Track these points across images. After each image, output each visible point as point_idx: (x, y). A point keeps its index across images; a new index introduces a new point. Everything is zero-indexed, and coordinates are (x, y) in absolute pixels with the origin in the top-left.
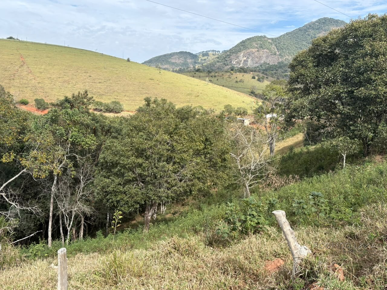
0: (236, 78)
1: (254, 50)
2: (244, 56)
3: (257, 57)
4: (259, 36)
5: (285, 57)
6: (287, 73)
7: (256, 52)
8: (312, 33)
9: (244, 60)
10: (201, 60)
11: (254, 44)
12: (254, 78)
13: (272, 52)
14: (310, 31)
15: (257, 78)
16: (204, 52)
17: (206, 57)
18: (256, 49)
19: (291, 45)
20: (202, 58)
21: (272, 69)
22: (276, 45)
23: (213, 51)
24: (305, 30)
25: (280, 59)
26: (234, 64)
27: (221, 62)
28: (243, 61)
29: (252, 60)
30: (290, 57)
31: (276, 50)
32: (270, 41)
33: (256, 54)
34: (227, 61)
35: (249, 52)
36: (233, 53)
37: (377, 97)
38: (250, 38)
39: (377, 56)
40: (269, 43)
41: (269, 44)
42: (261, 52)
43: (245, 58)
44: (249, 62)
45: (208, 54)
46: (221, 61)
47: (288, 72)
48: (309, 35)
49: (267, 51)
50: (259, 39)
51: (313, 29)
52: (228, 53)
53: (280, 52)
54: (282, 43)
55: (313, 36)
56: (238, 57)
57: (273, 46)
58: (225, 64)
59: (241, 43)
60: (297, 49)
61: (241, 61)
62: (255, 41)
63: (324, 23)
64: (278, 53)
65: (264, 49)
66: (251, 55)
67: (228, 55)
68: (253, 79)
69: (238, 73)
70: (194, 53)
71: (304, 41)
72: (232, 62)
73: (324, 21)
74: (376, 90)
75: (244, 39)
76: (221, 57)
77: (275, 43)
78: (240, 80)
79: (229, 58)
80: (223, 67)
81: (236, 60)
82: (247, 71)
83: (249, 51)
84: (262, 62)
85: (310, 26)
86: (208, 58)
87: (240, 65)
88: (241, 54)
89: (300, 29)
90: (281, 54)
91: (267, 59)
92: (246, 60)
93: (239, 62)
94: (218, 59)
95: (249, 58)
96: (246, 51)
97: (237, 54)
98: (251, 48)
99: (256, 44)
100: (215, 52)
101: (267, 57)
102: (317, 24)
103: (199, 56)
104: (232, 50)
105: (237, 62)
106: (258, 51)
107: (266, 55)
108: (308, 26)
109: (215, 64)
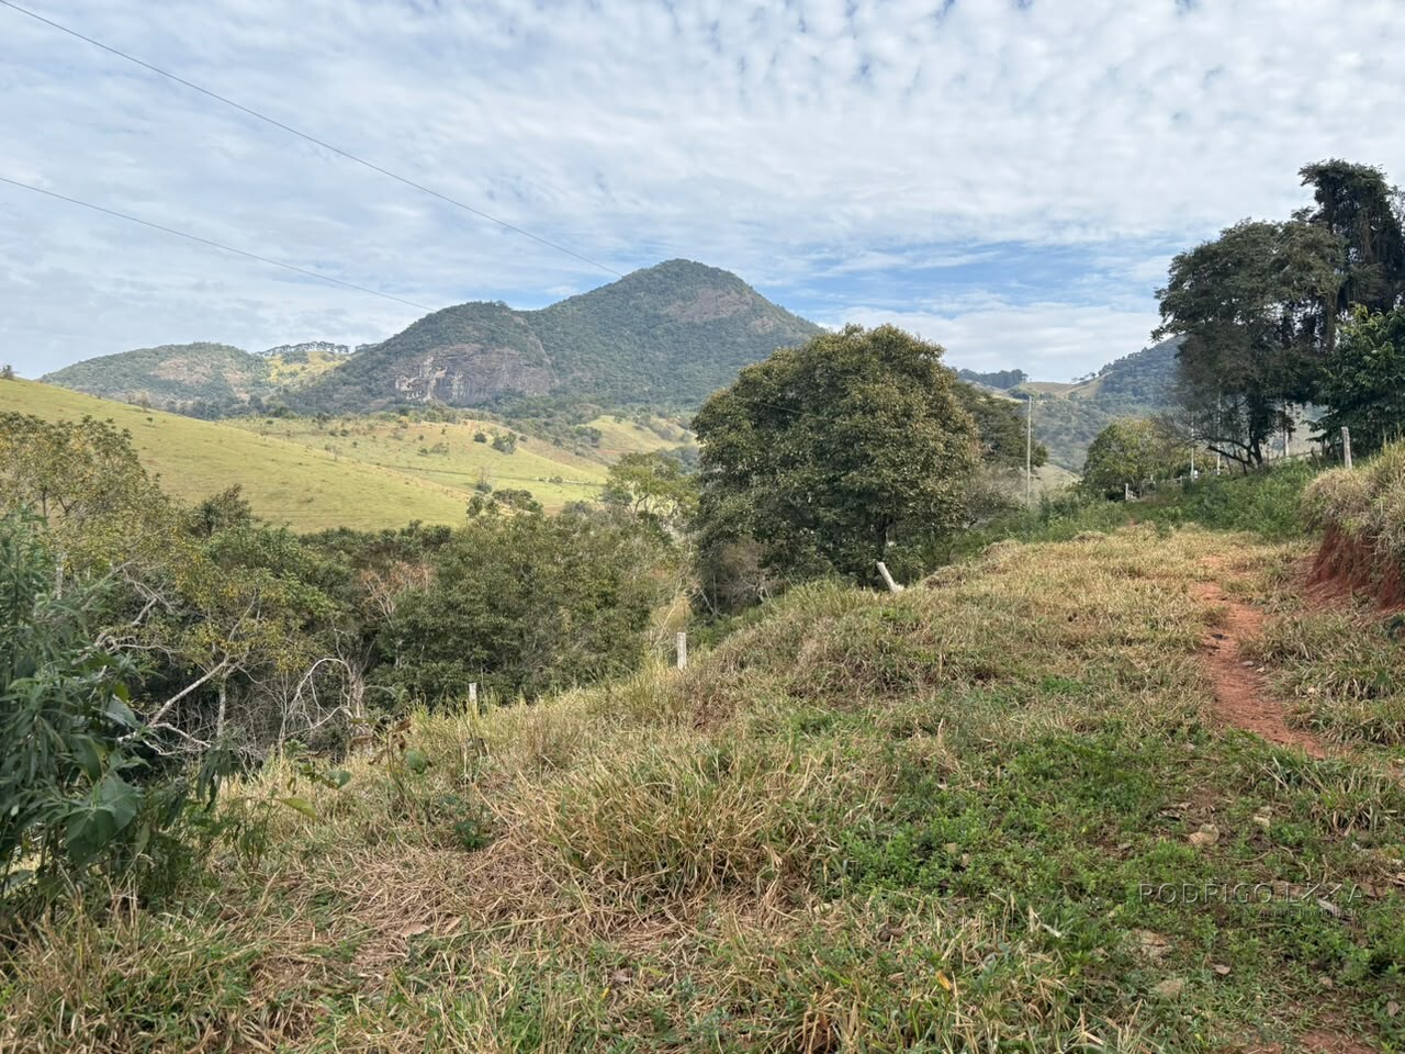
0: (421, 438)
1: (469, 348)
2: (434, 367)
3: (481, 372)
4: (484, 301)
5: (572, 372)
6: (583, 426)
7: (476, 353)
8: (648, 303)
9: (438, 380)
10: (281, 374)
11: (469, 328)
12: (480, 439)
13: (528, 357)
14: (640, 297)
15: (490, 438)
16: (288, 346)
17: (296, 366)
18: (478, 346)
19: (587, 335)
20: (282, 368)
21: (534, 411)
22: (539, 335)
23: (323, 345)
24: (624, 292)
25: (557, 381)
26: (405, 393)
27: (356, 384)
28: (433, 382)
29: (465, 380)
30: (589, 375)
31: (543, 351)
32: (519, 320)
33: (477, 360)
34: (377, 380)
35: (454, 353)
36: (397, 354)
37: (882, 488)
38: (453, 309)
39: (873, 412)
40: (517, 326)
41: (518, 330)
42: (494, 356)
43: (440, 374)
44: (455, 387)
45: (304, 354)
46: (355, 380)
47: (585, 423)
48: (637, 308)
49: (513, 352)
50: (485, 314)
51: (649, 291)
52: (380, 355)
53: (553, 358)
54: (559, 329)
55: (651, 312)
56: (414, 370)
57: (531, 339)
58: (370, 391)
59: (422, 322)
60: (609, 350)
61: (428, 382)
62: (471, 319)
63: (677, 275)
64: (547, 360)
65: (504, 345)
66: (460, 364)
67: (380, 362)
68: (480, 444)
69: (424, 423)
70: (251, 350)
71: (626, 326)
72: (397, 386)
73: (677, 269)
74: (879, 476)
75: (436, 309)
76: (355, 368)
77: (536, 327)
78: (436, 446)
79: (384, 370)
80: (363, 401)
81: (409, 377)
82: (454, 418)
83: (450, 349)
84: (500, 386)
85: (640, 282)
86: (303, 369)
87: (424, 394)
88: (425, 360)
89: (610, 290)
90: (557, 364)
91: (514, 377)
92: (444, 379)
93: (419, 387)
94: (344, 374)
95: (453, 374)
96: (444, 349)
97: (414, 359)
98: (459, 340)
99: (476, 329)
100: (329, 350)
101: (515, 372)
102: (657, 275)
103: (271, 362)
104: (395, 345)
105: (412, 385)
106: (483, 351)
107: (511, 366)
108: (633, 282)
109: (336, 390)
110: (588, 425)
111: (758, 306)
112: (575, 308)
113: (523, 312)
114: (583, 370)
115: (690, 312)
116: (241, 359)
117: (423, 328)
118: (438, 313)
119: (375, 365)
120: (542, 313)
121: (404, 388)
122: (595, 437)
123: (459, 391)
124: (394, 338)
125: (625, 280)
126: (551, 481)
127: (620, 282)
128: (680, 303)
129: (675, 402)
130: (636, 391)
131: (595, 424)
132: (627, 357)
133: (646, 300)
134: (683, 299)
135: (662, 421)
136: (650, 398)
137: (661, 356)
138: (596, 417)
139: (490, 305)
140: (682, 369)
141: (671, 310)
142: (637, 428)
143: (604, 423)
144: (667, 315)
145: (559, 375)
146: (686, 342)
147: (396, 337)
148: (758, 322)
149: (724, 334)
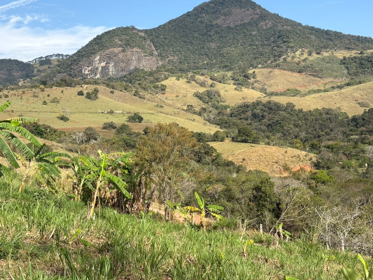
0: (48, 96)
1: (116, 50)
2: (100, 61)
3: (123, 61)
4: (124, 26)
5: (168, 57)
7: (120, 52)
8: (207, 19)
9: (102, 67)
10: (39, 71)
11: (116, 40)
12: (81, 93)
13: (146, 52)
14: (203, 16)
15: (85, 92)
16: (42, 57)
17: (46, 67)
18: (121, 49)
19: (176, 38)
20: (39, 68)
21: (139, 78)
22: (152, 41)
23: (58, 55)
24: (195, 15)
25: (160, 62)
26: (87, 75)
27: (64, 72)
28: (100, 69)
29: (115, 66)
30: (176, 58)
31: (154, 48)
32: (143, 34)
33: (120, 56)
34: (73, 70)
35: (109, 53)
36: (83, 56)
38: (109, 32)
40: (140, 37)
41: (141, 39)
42: (129, 53)
43: (103, 64)
44: (111, 70)
45: (49, 60)
46: (64, 70)
48: (201, 22)
49: (138, 50)
50: (124, 32)
51: (207, 13)
52: (75, 58)
53: (159, 51)
54: (162, 37)
55: (208, 23)
56: (90, 64)
57: (148, 43)
58: (71, 75)
60: (187, 45)
61: (97, 69)
62: (117, 36)
64: (156, 53)
65: (133, 47)
66: (112, 58)
67: (75, 61)
68: (81, 96)
69: (54, 88)
70: (25, 61)
71: (196, 32)
72: (83, 72)
75: (100, 34)
76: (63, 65)
77: (150, 37)
79: (76, 65)
81: (88, 67)
83: (107, 51)
84: (132, 68)
85: (203, 9)
86: (49, 67)
87: (96, 75)
88: (95, 58)
89: (188, 14)
90: (161, 54)
91: (139, 63)
92: (105, 67)
93: (94, 71)
94: (59, 68)
95: (109, 64)
96: (104, 51)
97: (90, 58)
98: (112, 47)
99: (120, 40)
100: (61, 57)
101: (139, 60)
102: (212, 5)
103: (34, 66)
104: (81, 52)
105: (91, 71)
106: (123, 51)
107: (137, 57)
108: (200, 9)
109: (55, 76)
110: (160, 83)
111: (265, 15)
112: (170, 25)
113: (144, 30)
114: (174, 56)
115: (228, 22)
116: (20, 65)
117: (95, 42)
118: (102, 34)
119: (72, 62)
120: (154, 30)
121: (87, 72)
122: (163, 89)
123: (113, 71)
124: (82, 49)
125: (195, 9)
126: (108, 113)
127: (194, 10)
128: (223, 17)
129: (220, 67)
130: (200, 64)
131: (164, 83)
132: (196, 47)
133: (205, 17)
134: (225, 15)
135: (202, 78)
136: (207, 67)
137: (213, 45)
138: (167, 79)
139: (127, 28)
140: (225, 50)
141: (219, 22)
142: (188, 82)
143: (171, 82)
144: (216, 24)
145: (161, 59)
146: (226, 37)
147: (83, 48)
148: (263, 23)
149: (245, 31)
